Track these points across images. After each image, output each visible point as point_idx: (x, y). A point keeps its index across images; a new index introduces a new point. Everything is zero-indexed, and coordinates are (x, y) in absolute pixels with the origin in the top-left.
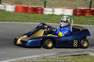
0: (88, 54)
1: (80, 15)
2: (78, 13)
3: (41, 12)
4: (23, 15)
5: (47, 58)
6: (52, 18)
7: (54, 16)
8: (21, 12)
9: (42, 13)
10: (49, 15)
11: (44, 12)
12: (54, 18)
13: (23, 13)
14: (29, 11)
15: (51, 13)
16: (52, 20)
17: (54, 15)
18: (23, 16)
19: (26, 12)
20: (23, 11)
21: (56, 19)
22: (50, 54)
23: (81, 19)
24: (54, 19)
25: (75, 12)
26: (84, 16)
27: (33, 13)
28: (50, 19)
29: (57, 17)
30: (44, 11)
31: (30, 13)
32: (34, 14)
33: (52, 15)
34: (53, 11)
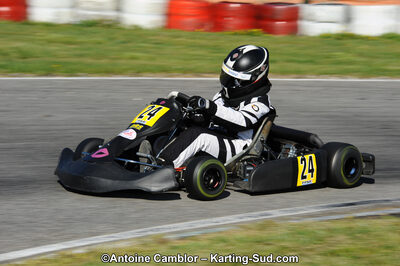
3: (290, 24)
4: (203, 42)
5: (276, 226)
7: (350, 43)
8: (193, 30)
9: (293, 30)
10: (326, 38)
11: (299, 22)
12: (347, 51)
13: (201, 33)
14: (233, 21)
15: (335, 29)
16: (340, 63)
17: (352, 37)
18: (201, 47)
19: (218, 26)
20: (201, 26)
21: (361, 55)
24: (349, 57)
27: (249, 31)
28: (327, 57)
29: (364, 47)
30: (301, 19)
31: (236, 34)
32: (251, 34)
33: (338, 39)
34: (348, 19)
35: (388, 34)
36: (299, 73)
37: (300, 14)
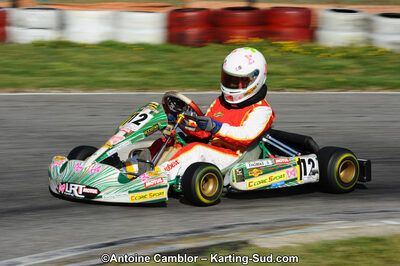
0: (245, 243)
1: (201, 42)
2: (193, 32)
6: (57, 60)
7: (67, 51)
10: (39, 46)
11: (7, 29)
12: (65, 60)
15: (49, 36)
21: (81, 65)
22: (49, 256)
23: (209, 62)
24: (68, 67)
25: (177, 26)
26: (221, 46)
28: (45, 68)
29: (83, 56)
30: (10, 25)
33: (55, 47)
34: (62, 25)
35: (107, 42)
36: (16, 87)
37: (8, 20)
